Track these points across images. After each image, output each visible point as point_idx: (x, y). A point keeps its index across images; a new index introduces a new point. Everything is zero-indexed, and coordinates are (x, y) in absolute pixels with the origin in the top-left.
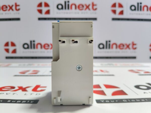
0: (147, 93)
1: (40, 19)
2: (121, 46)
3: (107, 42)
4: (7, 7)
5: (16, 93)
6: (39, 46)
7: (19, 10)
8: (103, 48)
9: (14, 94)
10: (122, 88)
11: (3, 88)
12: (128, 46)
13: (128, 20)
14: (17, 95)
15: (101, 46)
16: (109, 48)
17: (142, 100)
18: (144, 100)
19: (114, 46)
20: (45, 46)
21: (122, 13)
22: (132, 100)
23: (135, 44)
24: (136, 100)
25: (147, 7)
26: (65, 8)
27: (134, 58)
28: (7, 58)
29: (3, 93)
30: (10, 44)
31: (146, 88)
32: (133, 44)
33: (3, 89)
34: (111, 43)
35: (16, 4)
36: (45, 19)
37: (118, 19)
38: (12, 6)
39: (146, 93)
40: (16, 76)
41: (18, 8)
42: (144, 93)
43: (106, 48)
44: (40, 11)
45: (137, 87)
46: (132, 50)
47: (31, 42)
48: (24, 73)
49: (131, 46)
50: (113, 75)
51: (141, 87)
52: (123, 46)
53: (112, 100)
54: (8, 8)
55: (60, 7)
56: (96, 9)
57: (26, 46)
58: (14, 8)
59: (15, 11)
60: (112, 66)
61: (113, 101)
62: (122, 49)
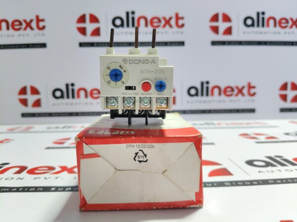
0: (264, 172)
1: (82, 45)
2: (227, 91)
3: (202, 84)
4: (21, 24)
5: (60, 177)
6: (82, 93)
7: (44, 27)
8: (197, 94)
9: (57, 178)
10: (226, 165)
11: (36, 169)
12: (240, 91)
13: (240, 43)
14: (62, 179)
15: (193, 92)
16: (207, 95)
17: (254, 183)
18: (256, 183)
19: (216, 91)
20: (93, 94)
21: (228, 31)
22: (239, 183)
23: (254, 87)
24: (244, 183)
25: (274, 19)
26: (128, 26)
27: (252, 111)
28: (24, 115)
29: (40, 178)
30: (29, 90)
31: (263, 164)
32: (250, 87)
33: (36, 171)
34: (211, 86)
35: (37, 17)
36: (92, 45)
37: (223, 43)
38: (31, 21)
39: (262, 172)
40: (48, 148)
41: (41, 24)
42: (259, 172)
43: (202, 95)
44: (83, 31)
45: (250, 163)
46: (247, 97)
47: (67, 85)
48: (62, 143)
49: (245, 91)
50: (212, 144)
51: (256, 163)
52: (233, 90)
53: (209, 183)
54: (24, 25)
55: (118, 22)
56: (183, 25)
57: (58, 94)
58: (34, 24)
59: (36, 31)
60: (212, 126)
61: (210, 185)
62: (230, 95)
